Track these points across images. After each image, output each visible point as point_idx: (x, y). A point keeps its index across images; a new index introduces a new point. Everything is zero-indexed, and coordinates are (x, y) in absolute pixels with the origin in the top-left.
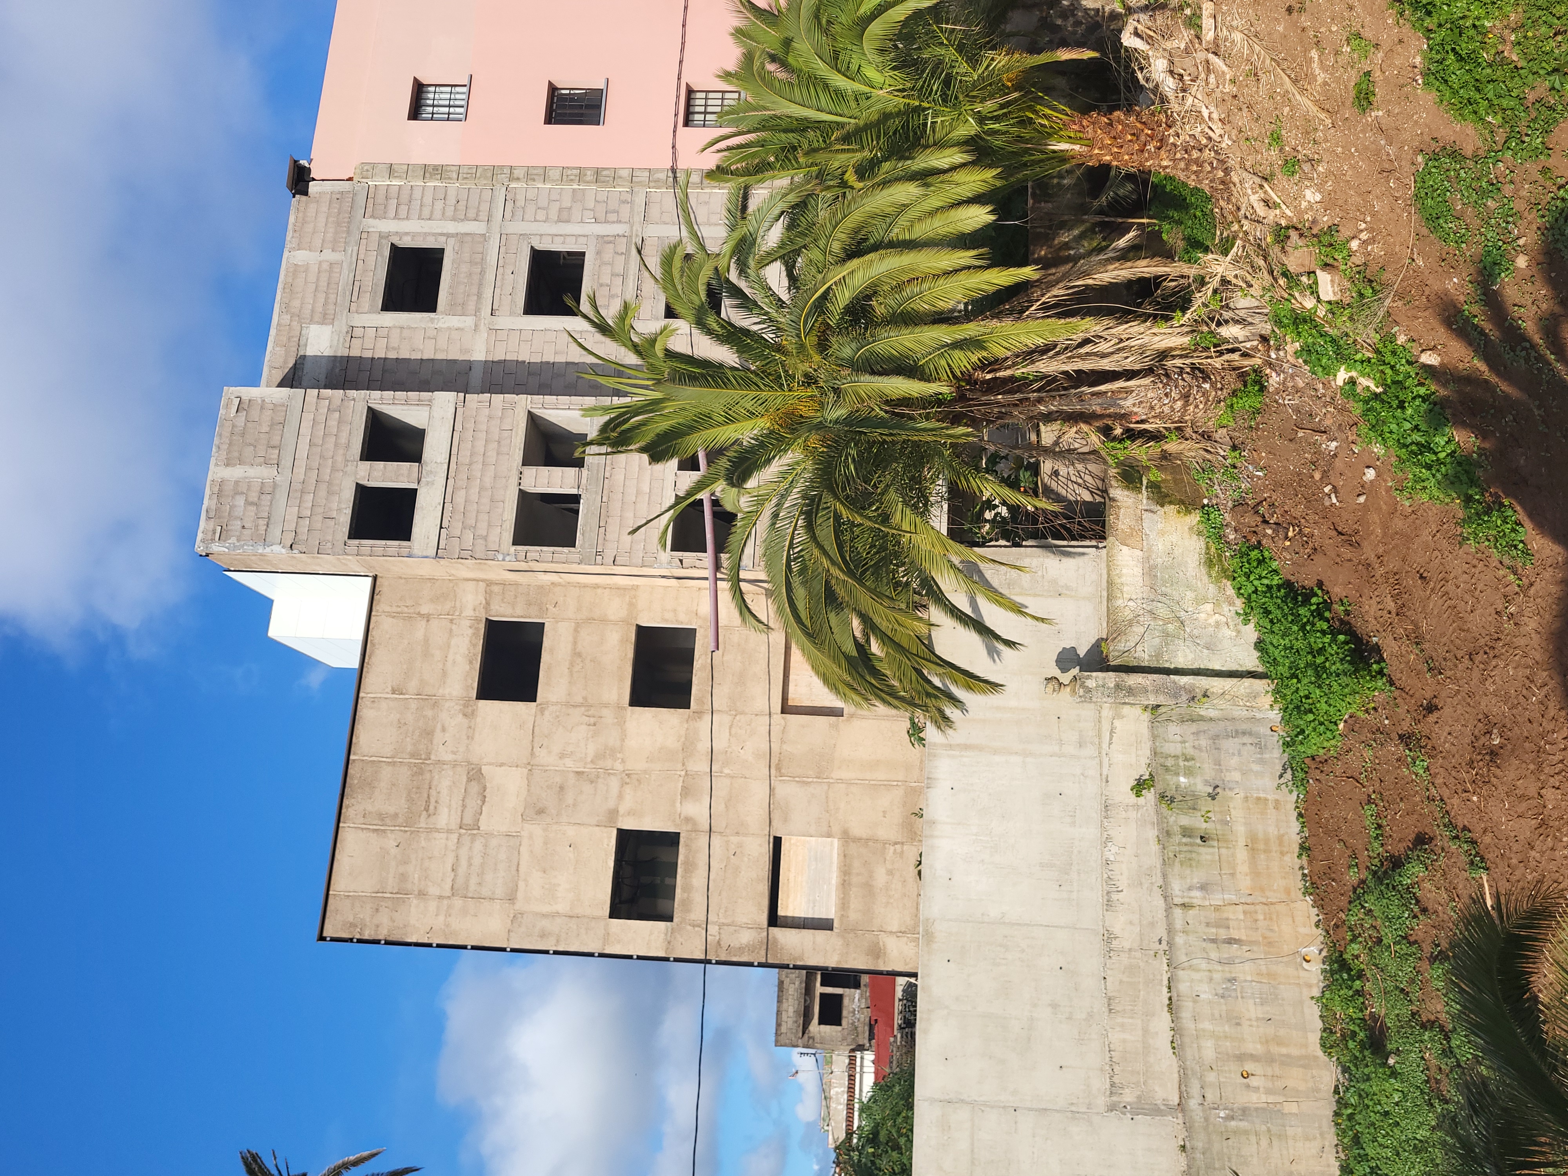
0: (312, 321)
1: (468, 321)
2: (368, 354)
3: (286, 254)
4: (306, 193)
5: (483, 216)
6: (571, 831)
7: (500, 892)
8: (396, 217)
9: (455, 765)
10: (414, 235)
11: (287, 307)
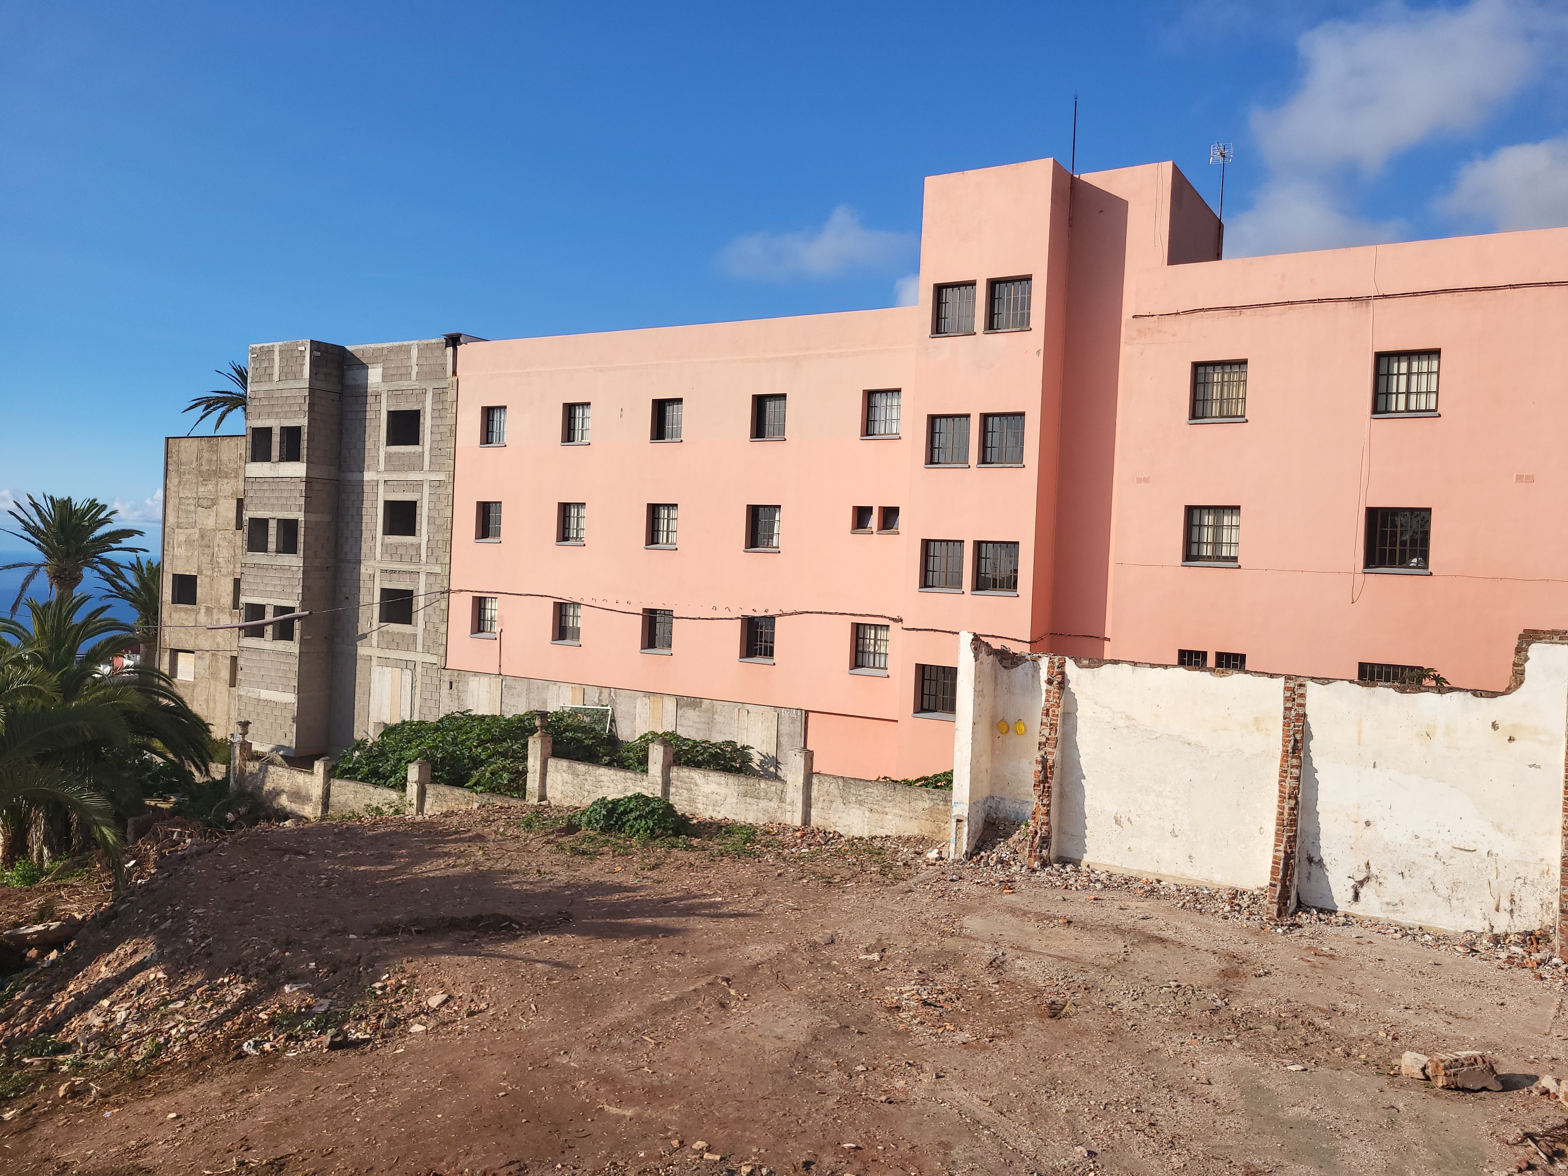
0: (384, 368)
1: (382, 467)
2: (368, 409)
3: (416, 342)
4: (447, 346)
5: (433, 467)
6: (196, 553)
7: (180, 520)
8: (433, 410)
9: (217, 491)
10: (424, 424)
11: (390, 350)
